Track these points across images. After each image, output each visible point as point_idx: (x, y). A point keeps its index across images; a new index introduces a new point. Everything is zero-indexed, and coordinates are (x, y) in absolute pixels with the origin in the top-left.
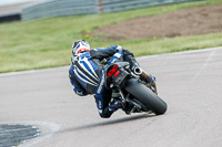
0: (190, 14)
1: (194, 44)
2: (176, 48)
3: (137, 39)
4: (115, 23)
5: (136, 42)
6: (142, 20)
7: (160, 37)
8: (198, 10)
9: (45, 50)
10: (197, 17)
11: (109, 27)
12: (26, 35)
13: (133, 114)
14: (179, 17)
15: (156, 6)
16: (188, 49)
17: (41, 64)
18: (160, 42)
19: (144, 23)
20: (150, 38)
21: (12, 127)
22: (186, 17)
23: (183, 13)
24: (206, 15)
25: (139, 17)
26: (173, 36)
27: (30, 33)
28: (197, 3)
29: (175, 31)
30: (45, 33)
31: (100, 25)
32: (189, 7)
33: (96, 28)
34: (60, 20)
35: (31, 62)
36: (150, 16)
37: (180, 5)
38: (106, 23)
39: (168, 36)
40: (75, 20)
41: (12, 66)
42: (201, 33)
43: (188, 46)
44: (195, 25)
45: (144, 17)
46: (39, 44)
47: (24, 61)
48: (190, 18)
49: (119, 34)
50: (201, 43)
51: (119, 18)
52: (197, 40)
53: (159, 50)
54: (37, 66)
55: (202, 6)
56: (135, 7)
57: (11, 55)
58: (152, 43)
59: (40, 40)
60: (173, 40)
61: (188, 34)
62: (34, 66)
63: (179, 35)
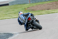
0: (53, 4)
1: (54, 12)
2: (49, 13)
3: (39, 10)
4: (33, 6)
5: (39, 11)
6: (41, 5)
7: (45, 10)
8: (55, 2)
9: (15, 13)
10: (55, 4)
11: (32, 7)
12: (10, 9)
13: (33, 30)
14: (50, 5)
15: (44, 1)
16: (52, 13)
17: (14, 17)
18: (45, 11)
19: (41, 6)
20: (42, 10)
21: (6, 33)
22: (52, 4)
23: (51, 3)
24: (57, 4)
25: (40, 4)
26: (48, 9)
27: (11, 9)
28: (55, 1)
29: (49, 8)
30: (15, 9)
31: (29, 6)
32: (53, 2)
33: (28, 7)
34: (19, 5)
35: (11, 16)
36: (42, 4)
37: (50, 1)
38: (31, 6)
39: (47, 10)
40: (23, 5)
41: (6, 17)
42: (56, 9)
43: (52, 12)
44: (54, 6)
45: (41, 4)
46: (13, 11)
47: (10, 16)
48: (53, 5)
49: (34, 9)
50: (56, 11)
51: (34, 5)
52: (55, 11)
53: (45, 13)
54: (13, 17)
55: (56, 1)
56: (39, 2)
57: (6, 15)
58: (43, 11)
59: (14, 10)
60: (48, 10)
61: (52, 9)
62: (12, 17)
63: (50, 9)
